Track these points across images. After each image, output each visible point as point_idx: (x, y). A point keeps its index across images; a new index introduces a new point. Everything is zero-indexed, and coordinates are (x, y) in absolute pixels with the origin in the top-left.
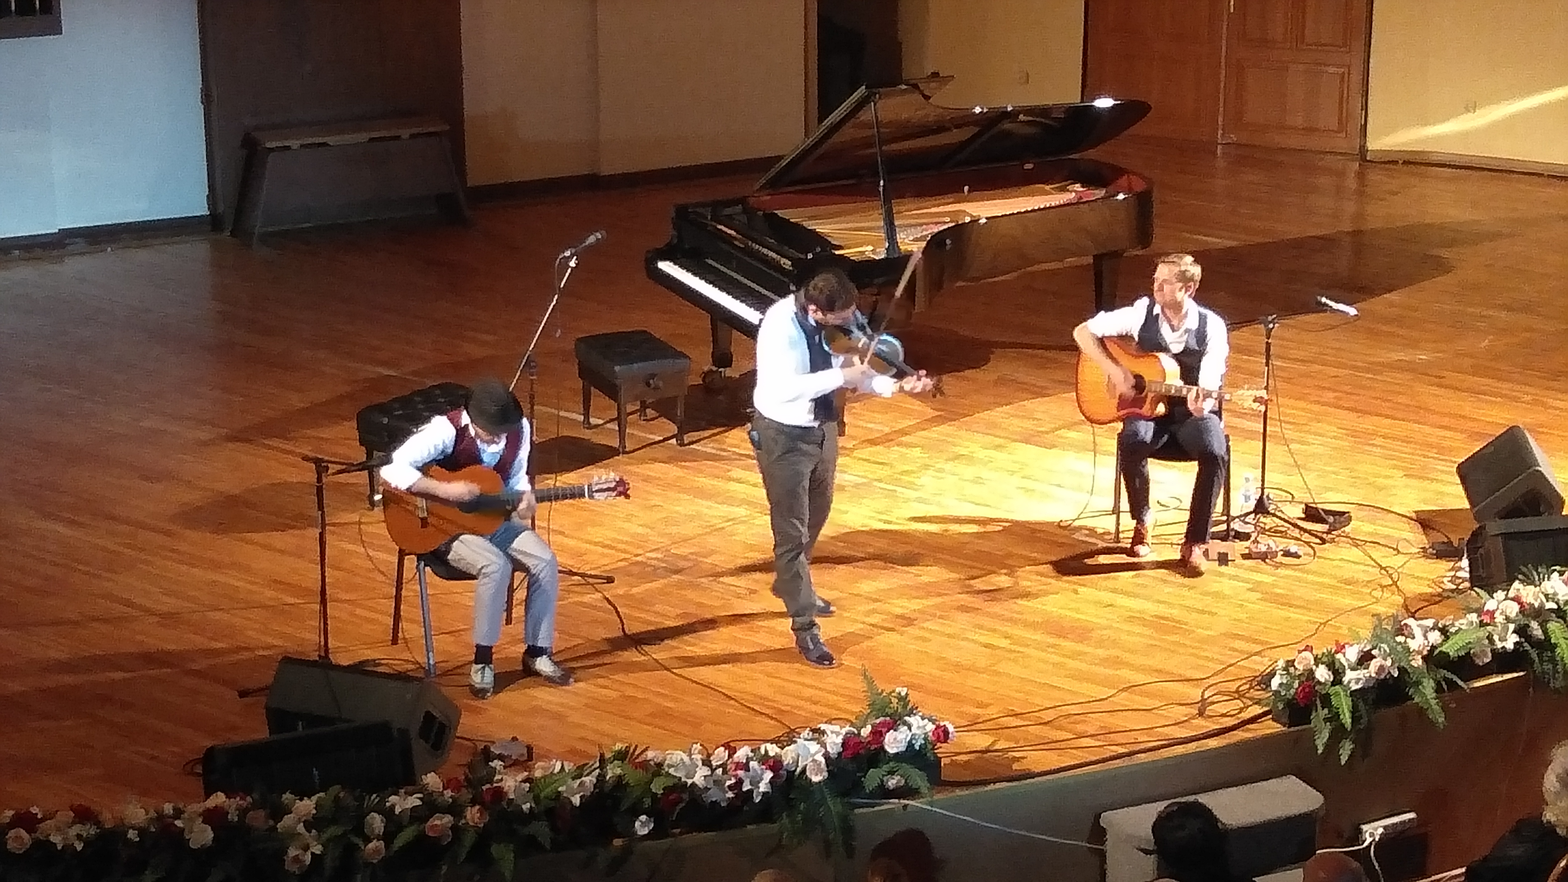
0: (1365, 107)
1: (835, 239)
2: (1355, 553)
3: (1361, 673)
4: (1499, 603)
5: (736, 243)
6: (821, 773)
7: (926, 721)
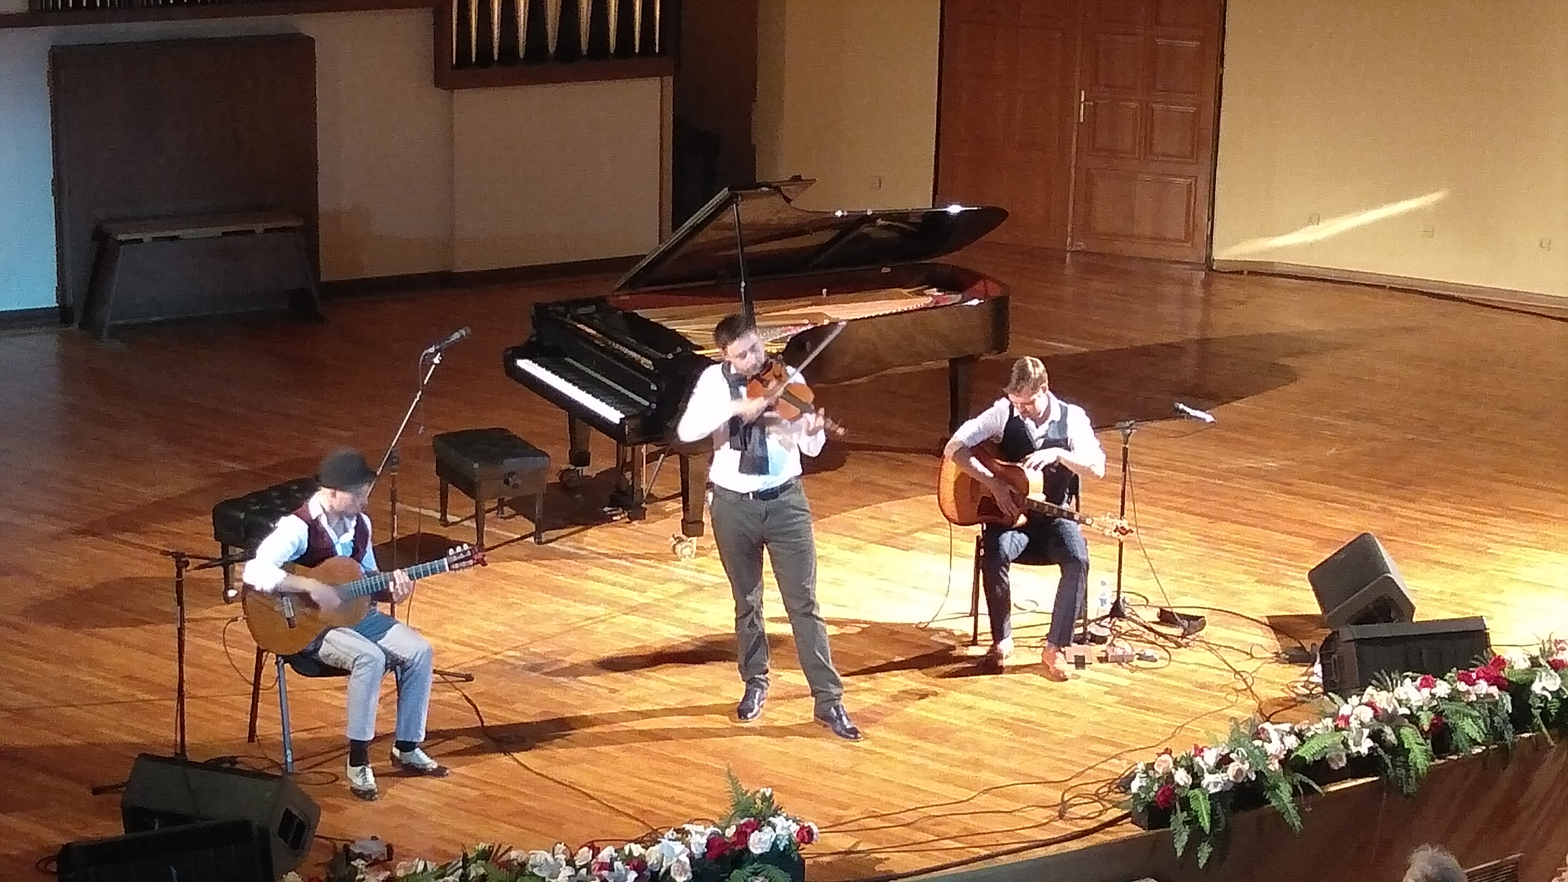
0: (1211, 218)
1: (694, 339)
2: (1209, 658)
3: (1219, 777)
4: (1354, 707)
5: (596, 341)
6: (686, 874)
7: (790, 821)
